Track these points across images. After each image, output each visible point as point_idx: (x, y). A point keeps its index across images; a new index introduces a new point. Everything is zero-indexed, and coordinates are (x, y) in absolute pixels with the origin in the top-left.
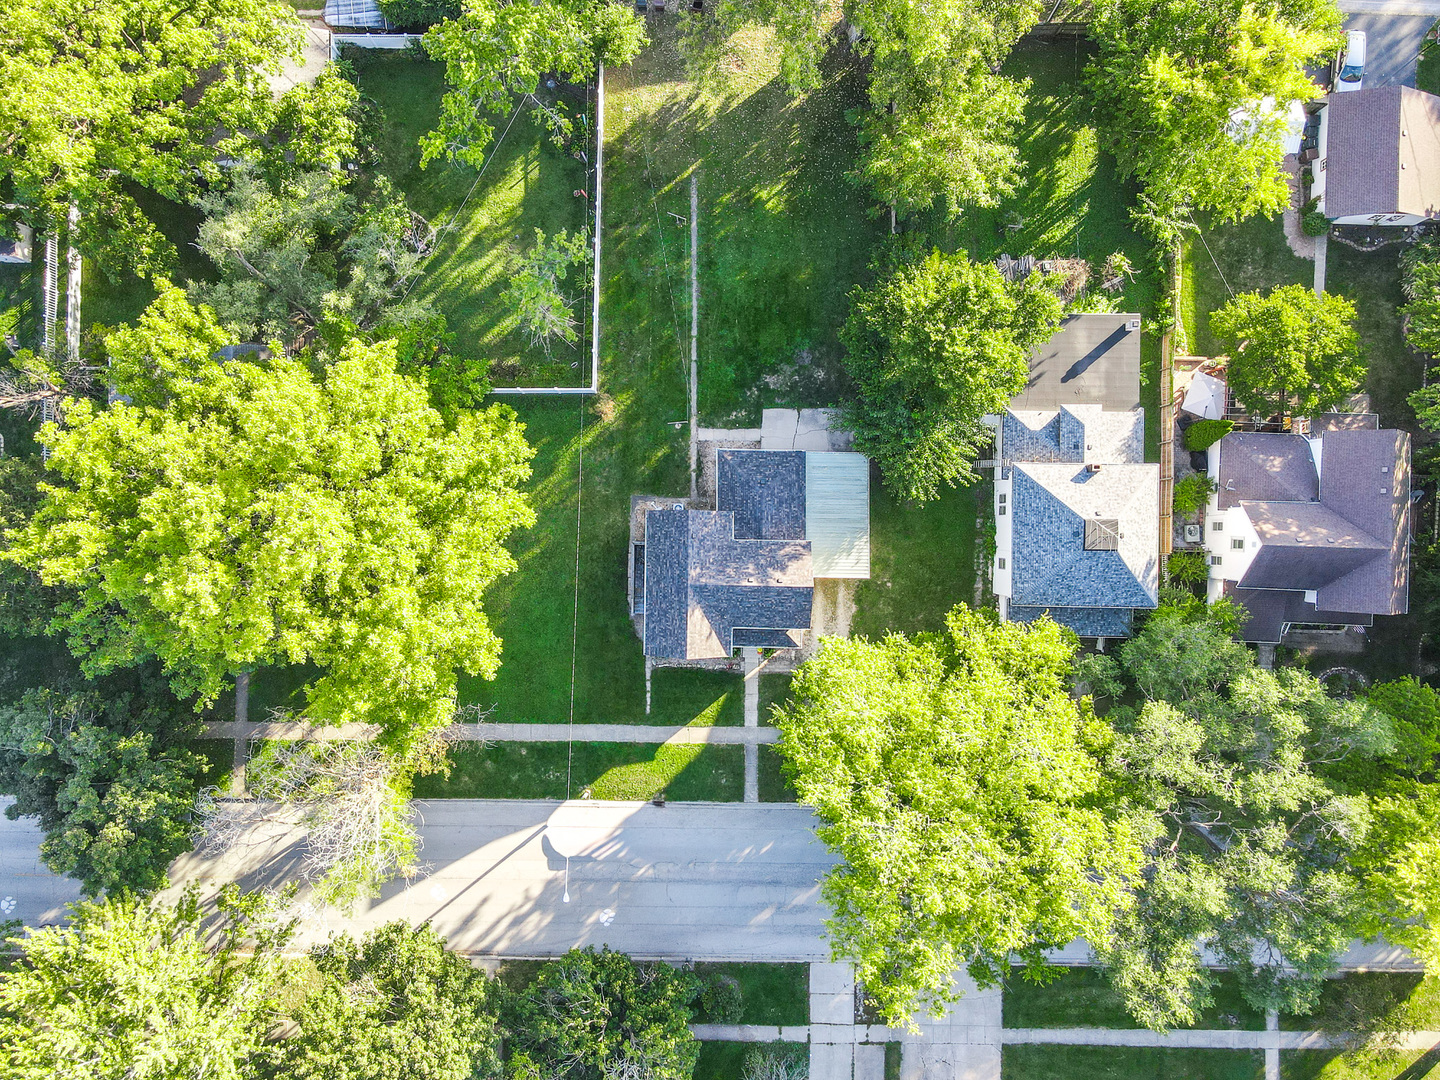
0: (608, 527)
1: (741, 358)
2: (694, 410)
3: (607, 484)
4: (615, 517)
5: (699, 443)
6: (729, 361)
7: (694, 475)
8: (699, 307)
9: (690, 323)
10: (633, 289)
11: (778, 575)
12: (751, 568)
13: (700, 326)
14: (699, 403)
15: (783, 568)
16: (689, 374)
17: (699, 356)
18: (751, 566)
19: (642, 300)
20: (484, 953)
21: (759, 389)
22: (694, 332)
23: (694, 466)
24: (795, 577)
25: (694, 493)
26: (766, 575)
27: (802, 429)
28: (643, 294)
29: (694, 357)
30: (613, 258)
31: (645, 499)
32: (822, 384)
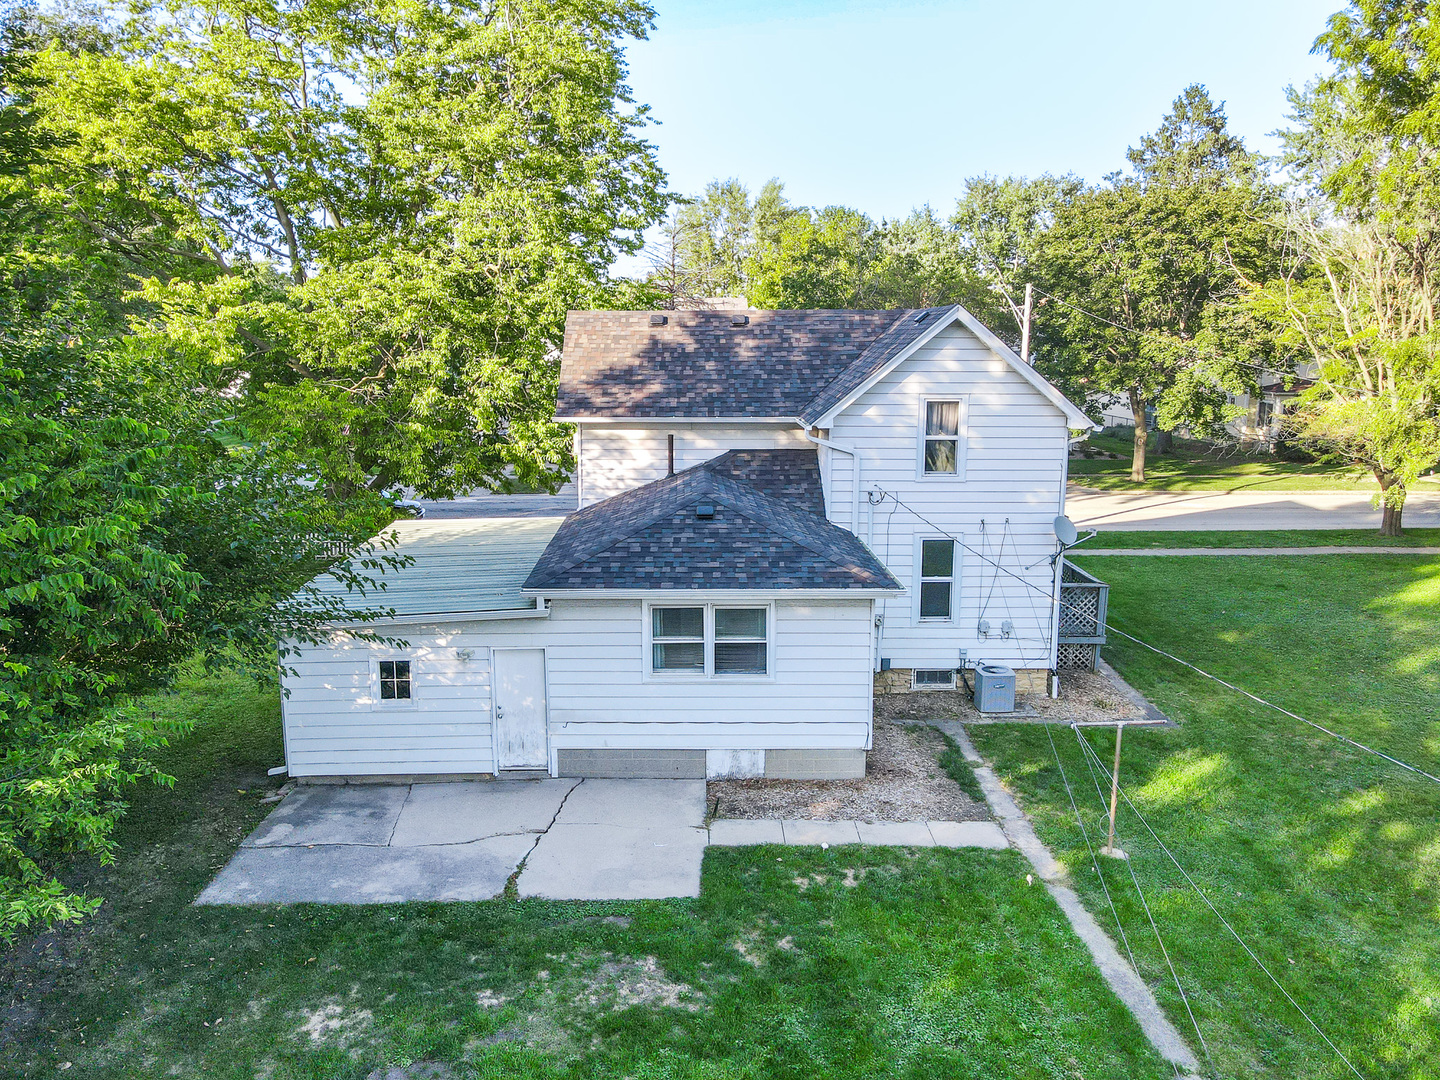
5: (987, 816)
7: (972, 757)
11: (670, 335)
15: (653, 351)
18: (743, 354)
23: (984, 773)
26: (695, 333)
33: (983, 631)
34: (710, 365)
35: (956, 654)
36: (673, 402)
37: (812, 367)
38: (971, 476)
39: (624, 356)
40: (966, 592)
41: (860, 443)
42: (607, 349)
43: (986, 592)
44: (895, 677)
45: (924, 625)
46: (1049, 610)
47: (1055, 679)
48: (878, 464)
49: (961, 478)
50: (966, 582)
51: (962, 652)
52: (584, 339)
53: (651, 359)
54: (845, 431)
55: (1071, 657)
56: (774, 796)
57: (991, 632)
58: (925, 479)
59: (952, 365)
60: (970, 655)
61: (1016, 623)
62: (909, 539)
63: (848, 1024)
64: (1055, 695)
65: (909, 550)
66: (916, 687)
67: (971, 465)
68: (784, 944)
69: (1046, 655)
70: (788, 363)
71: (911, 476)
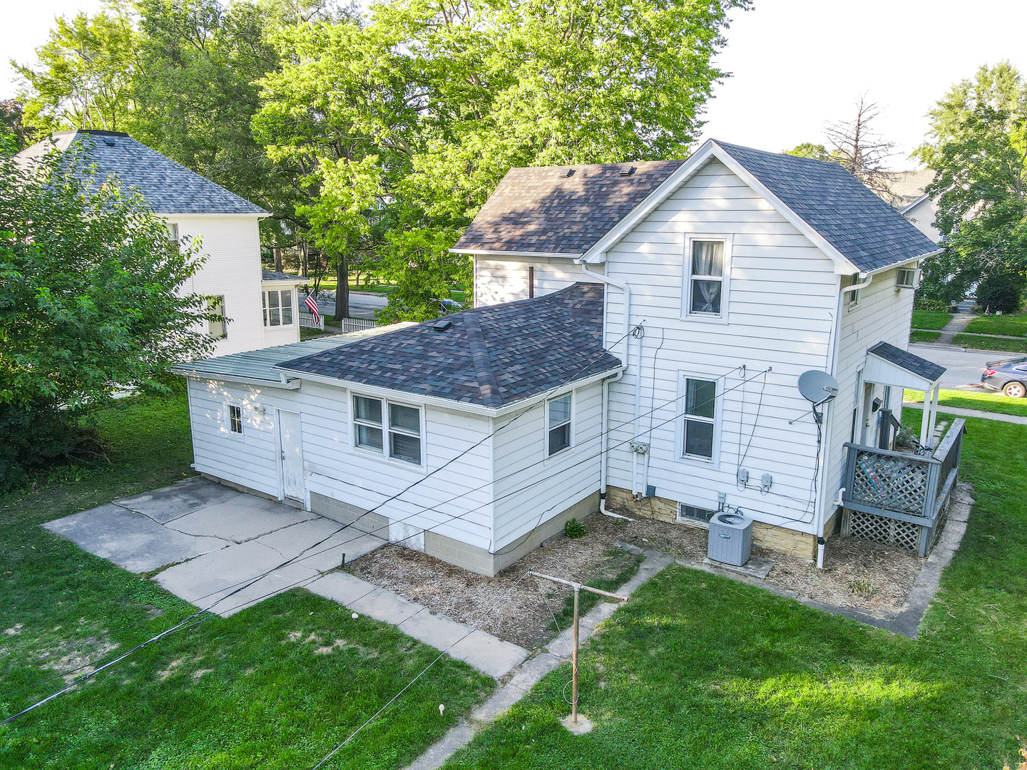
33: (743, 479)
35: (715, 497)
38: (733, 319)
40: (726, 437)
41: (632, 279)
43: (745, 440)
44: (662, 505)
45: (687, 462)
46: (812, 473)
47: (821, 548)
48: (648, 300)
49: (724, 321)
50: (726, 426)
51: (723, 497)
54: (619, 267)
55: (892, 533)
57: (751, 482)
58: (690, 318)
59: (722, 203)
60: (729, 500)
61: (776, 478)
62: (673, 376)
64: (820, 565)
65: (673, 386)
66: (680, 519)
67: (734, 308)
69: (808, 518)
71: (676, 314)
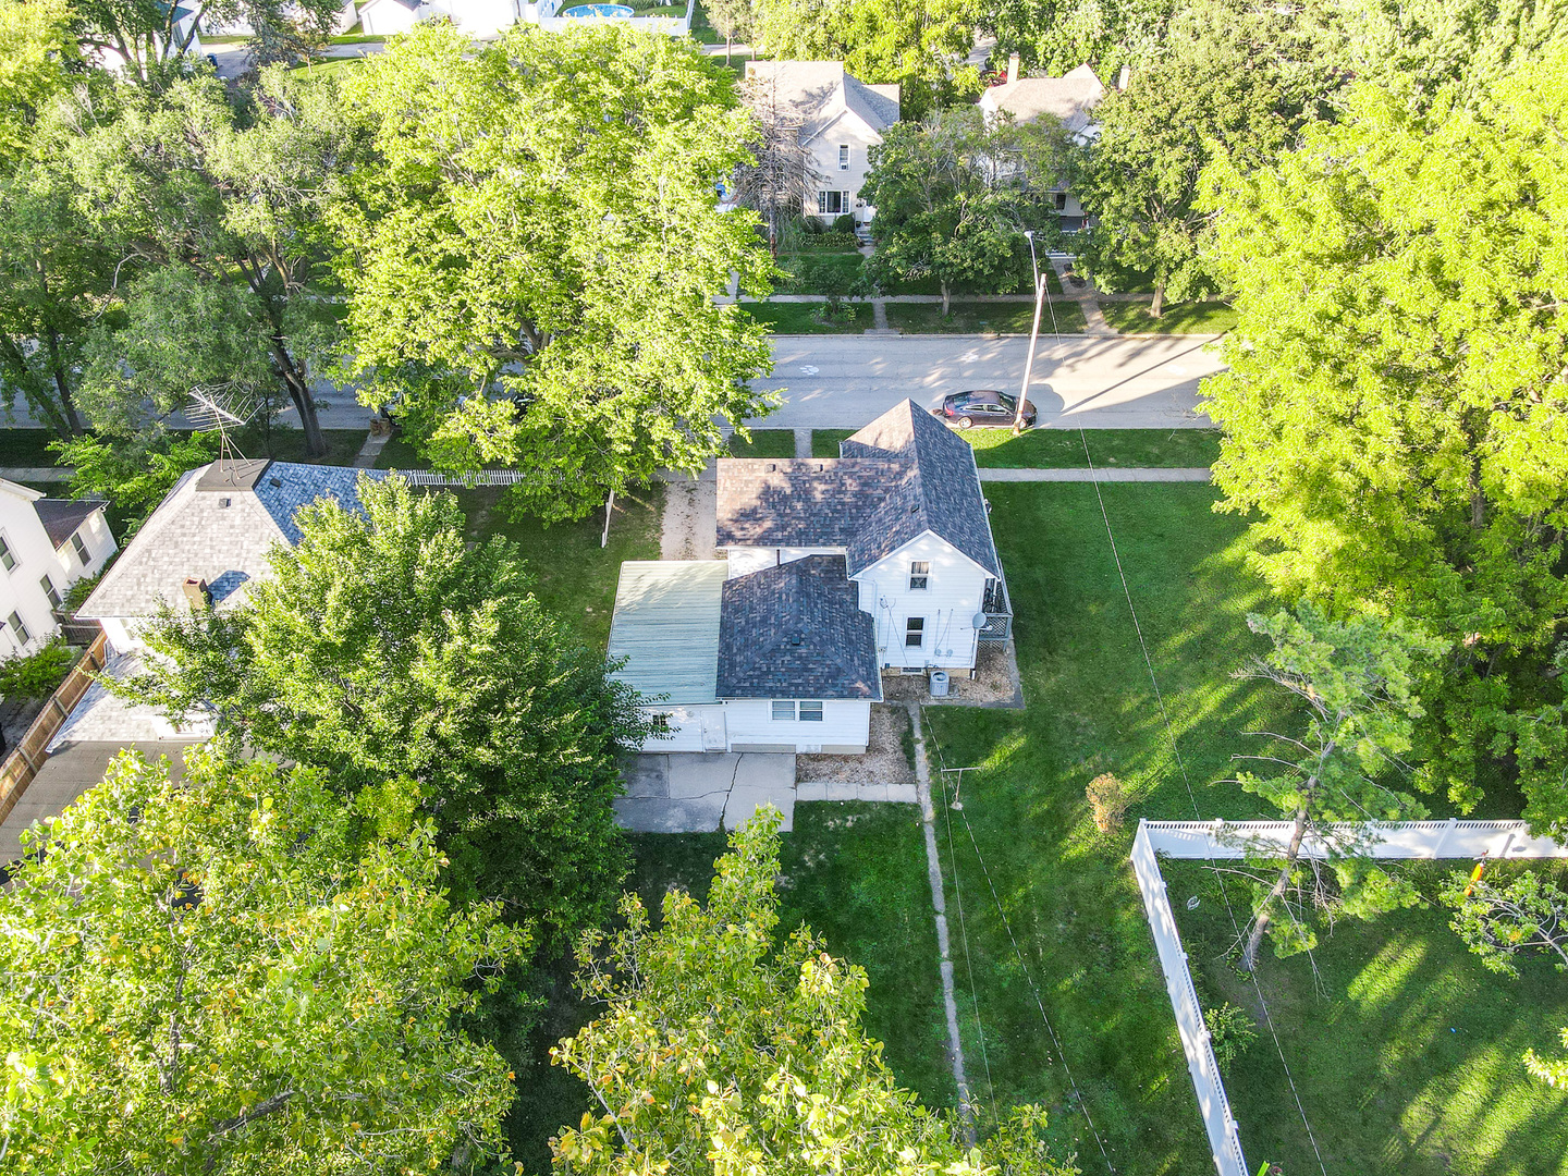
0: (1057, 672)
1: (841, 919)
2: (929, 831)
3: (1072, 726)
4: (1048, 684)
5: (913, 780)
6: (865, 913)
7: (918, 735)
8: (942, 1019)
9: (958, 984)
10: (1104, 1061)
11: (777, 480)
12: (819, 491)
13: (936, 978)
14: (921, 839)
15: (767, 493)
16: (948, 891)
17: (931, 923)
18: (818, 496)
19: (1077, 1034)
20: (1107, 338)
21: (802, 865)
22: (946, 968)
23: (920, 747)
24: (746, 476)
25: (914, 712)
26: (792, 478)
27: (717, 801)
28: (1081, 1049)
29: (941, 921)
30: (1177, 1134)
31: (999, 703)
32: (671, 874)
33: (937, 653)
34: (799, 506)
35: (923, 661)
36: (779, 535)
37: (857, 507)
38: (933, 592)
39: (750, 499)
40: (929, 638)
41: (876, 579)
42: (742, 492)
43: (939, 638)
44: (892, 670)
45: (908, 650)
46: (971, 646)
47: (974, 672)
49: (928, 593)
50: (930, 634)
51: (927, 661)
52: (728, 484)
53: (767, 500)
56: (825, 767)
57: (942, 654)
58: (910, 593)
59: (925, 548)
60: (930, 663)
61: (954, 650)
62: (900, 617)
63: (839, 893)
64: (974, 678)
65: (901, 621)
66: (903, 673)
67: (934, 587)
68: (821, 857)
69: (969, 663)
70: (843, 504)
71: (903, 591)
